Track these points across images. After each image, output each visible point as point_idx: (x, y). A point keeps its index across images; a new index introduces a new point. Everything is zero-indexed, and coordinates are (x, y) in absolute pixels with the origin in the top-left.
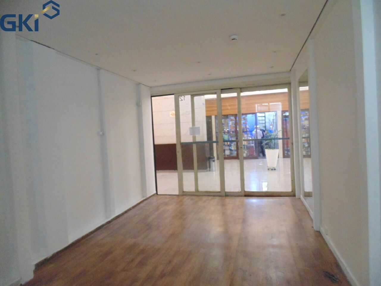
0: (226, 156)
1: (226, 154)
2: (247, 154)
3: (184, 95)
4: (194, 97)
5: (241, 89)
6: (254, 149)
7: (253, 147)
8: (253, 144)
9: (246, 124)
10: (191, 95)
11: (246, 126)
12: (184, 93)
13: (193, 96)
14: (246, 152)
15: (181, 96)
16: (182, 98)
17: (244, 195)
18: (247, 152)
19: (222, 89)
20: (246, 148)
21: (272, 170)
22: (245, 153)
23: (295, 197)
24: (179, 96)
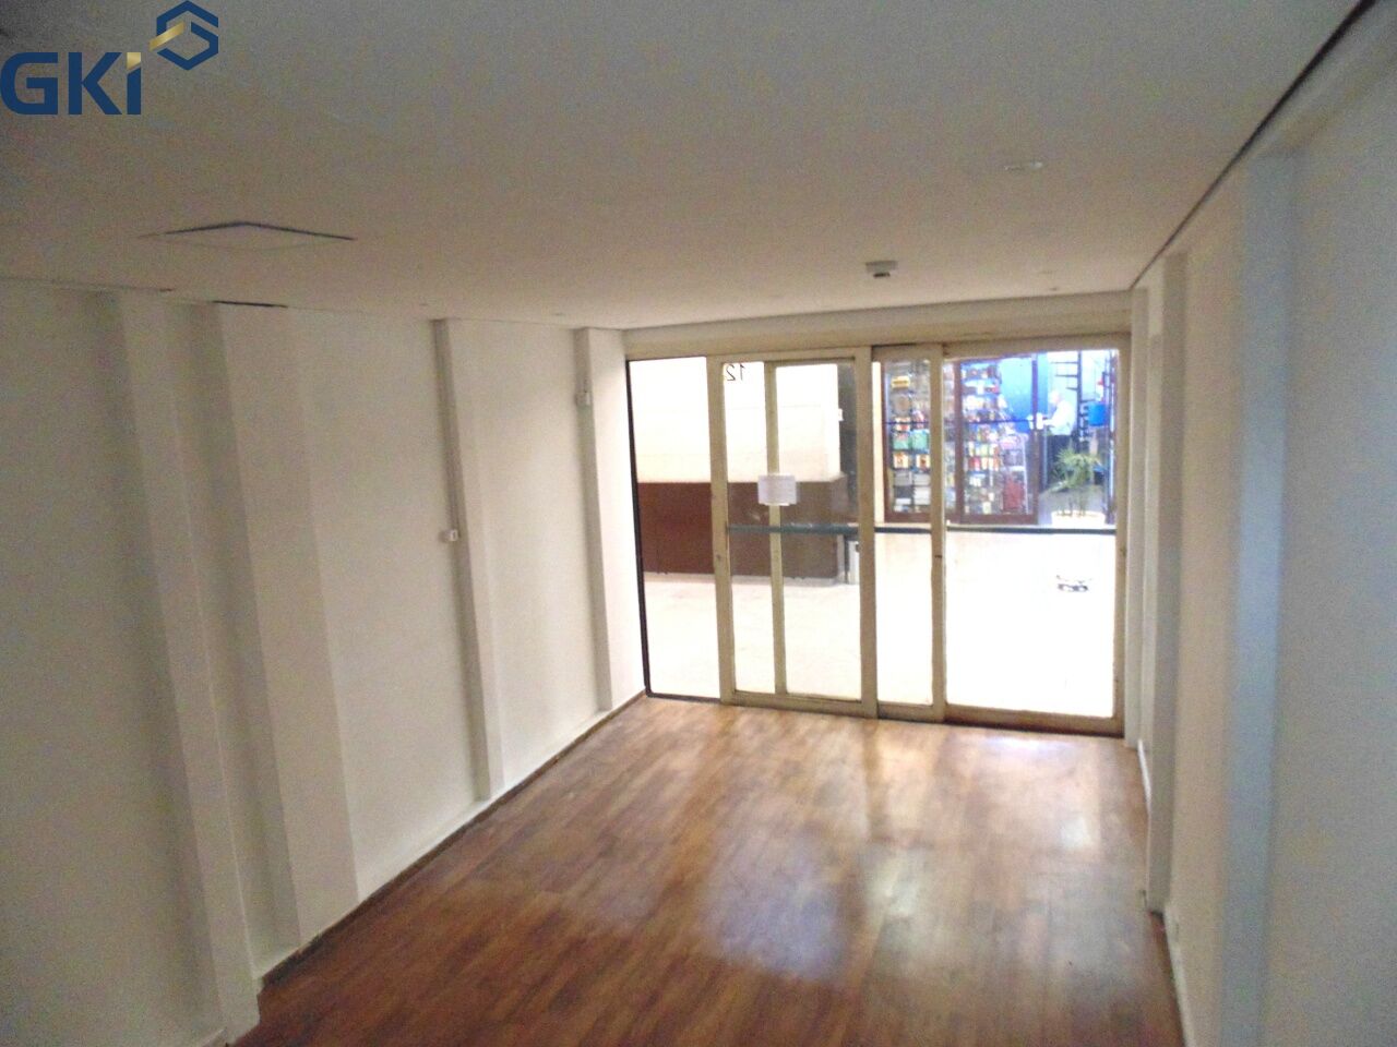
0: (917, 508)
1: (917, 502)
2: (994, 506)
3: (740, 362)
4: (775, 368)
5: (944, 345)
6: (1023, 484)
7: (1019, 476)
8: (1021, 464)
9: (998, 394)
10: (766, 363)
11: (995, 401)
12: (743, 354)
13: (771, 366)
14: (992, 496)
15: (731, 363)
16: (735, 369)
17: (941, 718)
18: (996, 496)
19: (874, 347)
20: (991, 483)
21: (1076, 588)
22: (987, 498)
23: (1118, 741)
24: (722, 364)
